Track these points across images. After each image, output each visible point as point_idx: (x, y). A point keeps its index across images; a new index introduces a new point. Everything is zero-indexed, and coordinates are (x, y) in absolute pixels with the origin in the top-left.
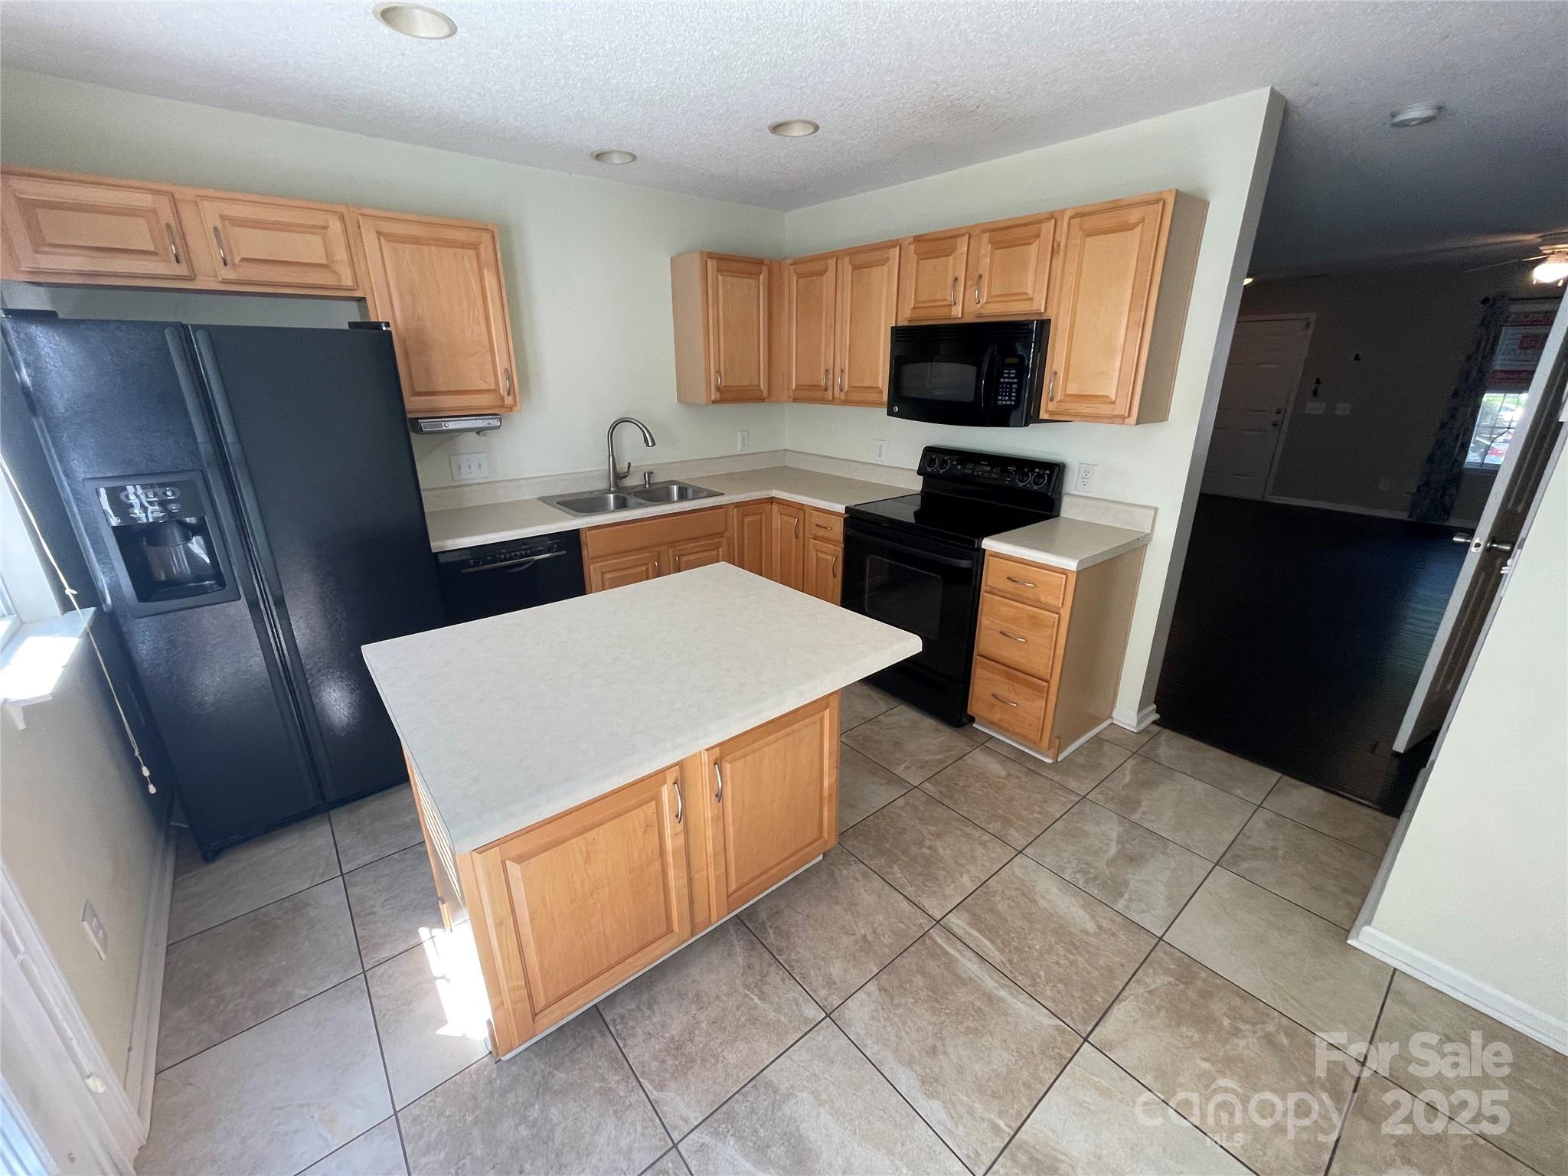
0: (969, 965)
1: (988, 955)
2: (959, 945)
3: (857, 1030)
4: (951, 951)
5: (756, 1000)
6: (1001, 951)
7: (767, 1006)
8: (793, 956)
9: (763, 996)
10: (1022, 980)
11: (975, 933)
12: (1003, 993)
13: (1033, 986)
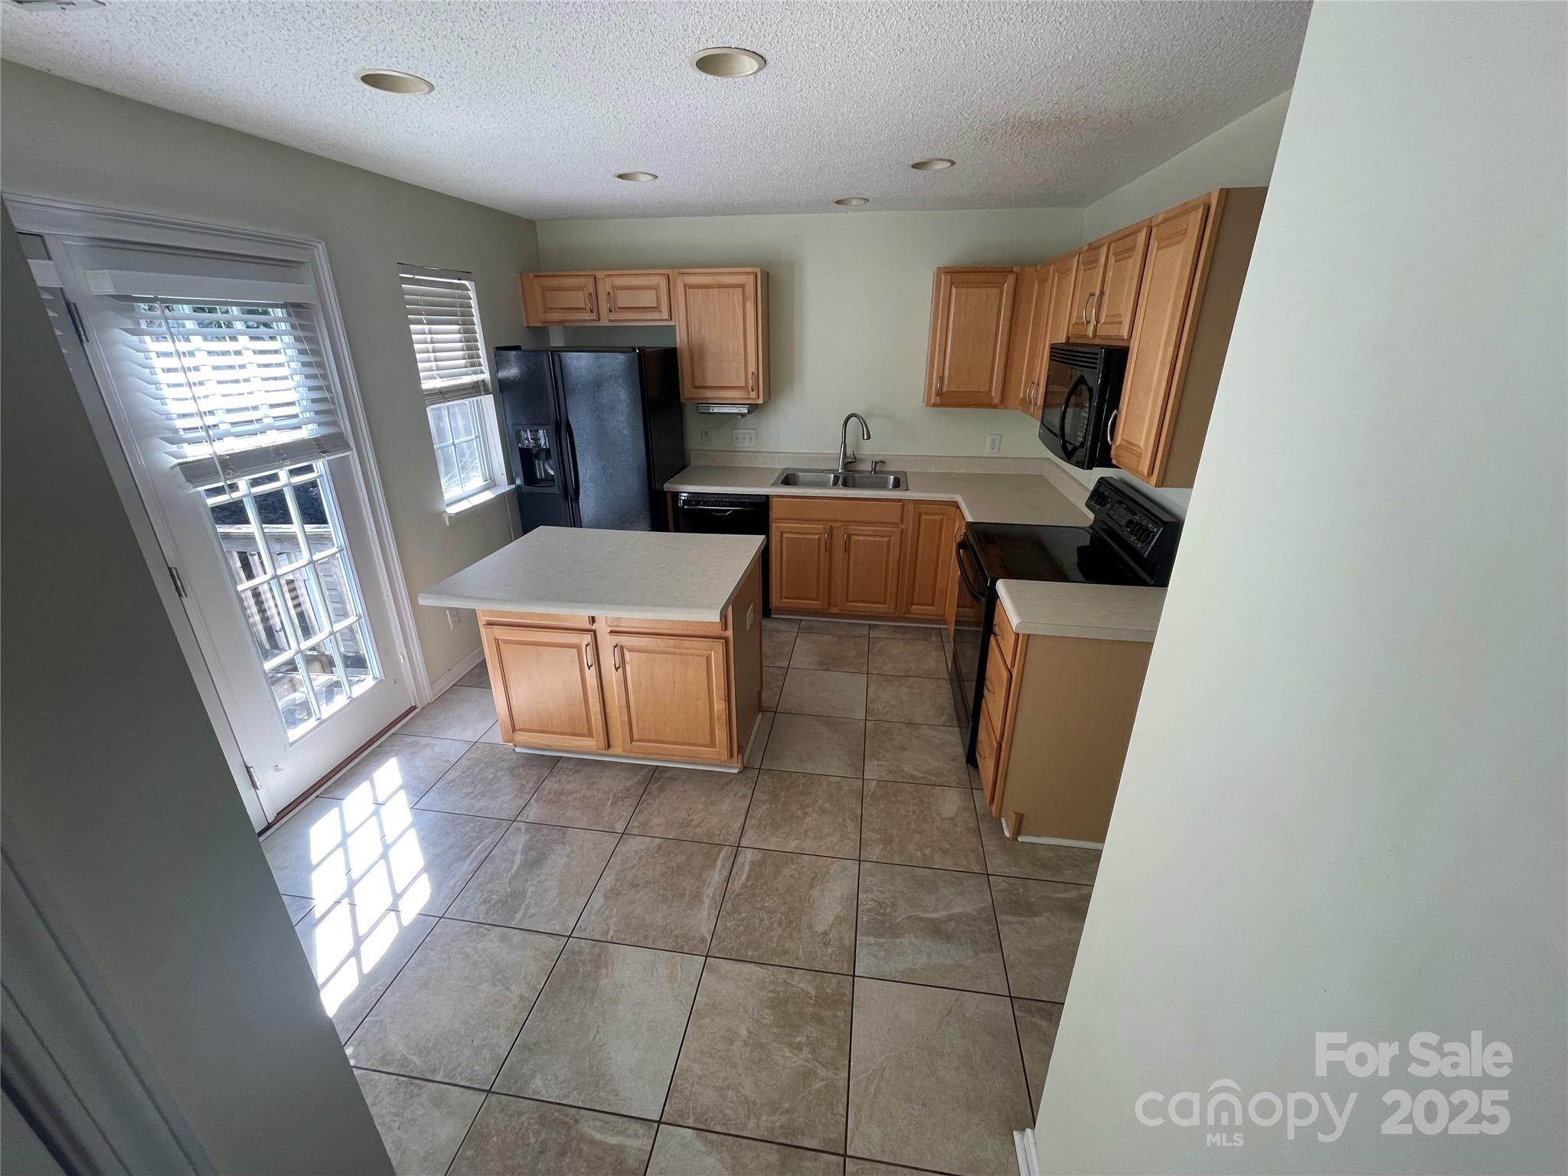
0: (716, 877)
1: (733, 881)
2: (728, 865)
3: (623, 849)
4: (719, 863)
5: (609, 804)
6: (744, 886)
7: (608, 809)
8: (649, 801)
9: (614, 804)
10: (728, 906)
11: (747, 868)
12: (707, 901)
13: (728, 913)
